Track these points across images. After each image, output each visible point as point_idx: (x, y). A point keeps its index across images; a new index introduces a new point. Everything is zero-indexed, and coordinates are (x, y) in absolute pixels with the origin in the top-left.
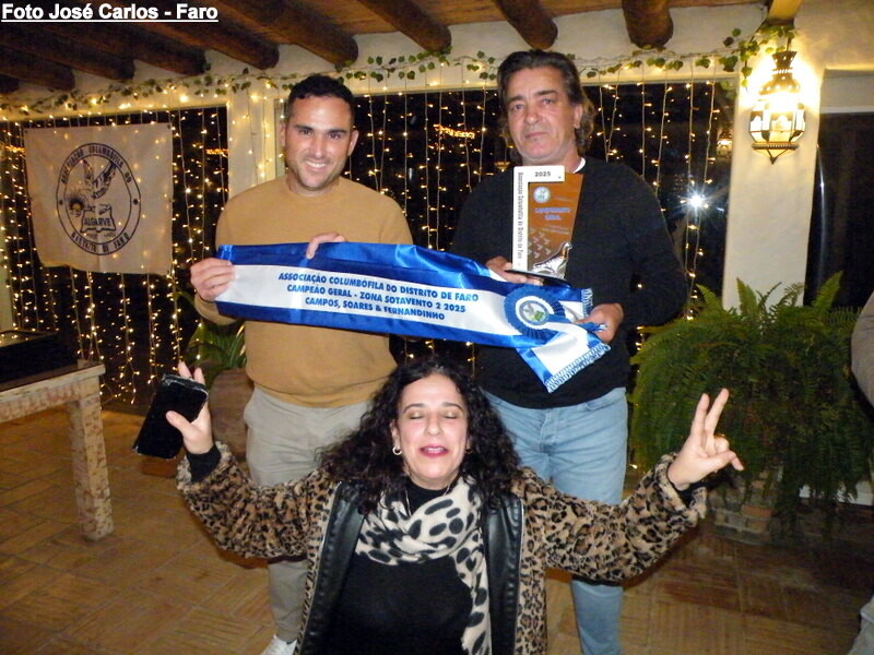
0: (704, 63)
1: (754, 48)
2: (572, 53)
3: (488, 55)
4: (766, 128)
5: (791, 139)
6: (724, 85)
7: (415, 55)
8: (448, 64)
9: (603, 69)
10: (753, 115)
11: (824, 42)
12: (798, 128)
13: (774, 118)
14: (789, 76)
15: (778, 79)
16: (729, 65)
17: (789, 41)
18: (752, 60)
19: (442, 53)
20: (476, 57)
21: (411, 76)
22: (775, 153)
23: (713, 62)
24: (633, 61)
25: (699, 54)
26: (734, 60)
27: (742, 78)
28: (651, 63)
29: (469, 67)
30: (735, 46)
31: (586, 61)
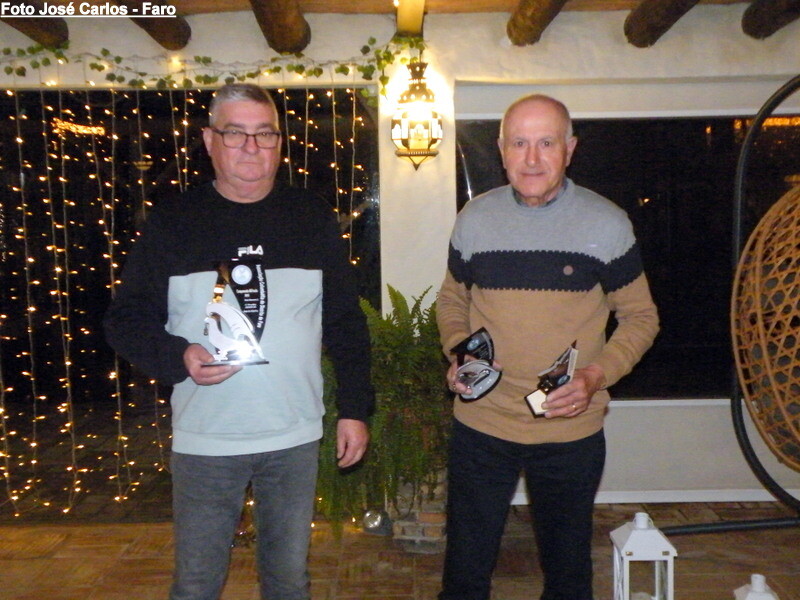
0: (343, 70)
1: (389, 57)
2: (208, 55)
3: (115, 52)
4: (405, 137)
5: (429, 146)
6: (364, 93)
7: (25, 48)
8: (67, 61)
9: (241, 74)
10: (394, 123)
11: (452, 54)
12: (435, 137)
13: (412, 126)
14: (422, 87)
15: (413, 89)
16: (368, 73)
17: (421, 53)
18: (388, 68)
19: (58, 47)
20: (101, 56)
21: (22, 72)
22: (417, 160)
23: (351, 69)
24: (273, 66)
25: (337, 62)
26: (372, 69)
27: (381, 86)
28: (291, 69)
29: (94, 66)
30: (371, 55)
31: (223, 65)
